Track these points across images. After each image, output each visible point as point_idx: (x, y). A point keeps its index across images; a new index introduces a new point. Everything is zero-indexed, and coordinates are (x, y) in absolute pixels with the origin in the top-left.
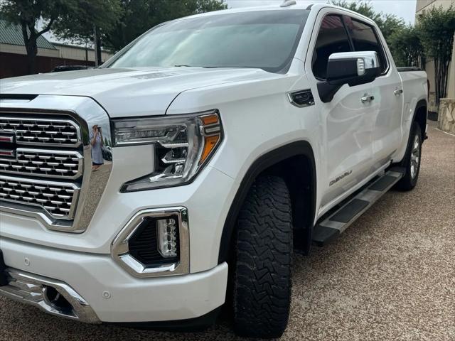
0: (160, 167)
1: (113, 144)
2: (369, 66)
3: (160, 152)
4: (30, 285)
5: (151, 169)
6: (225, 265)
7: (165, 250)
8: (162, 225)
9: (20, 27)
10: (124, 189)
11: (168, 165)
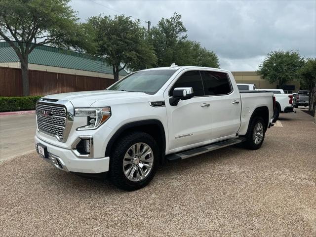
0: (89, 124)
1: (74, 115)
2: (188, 93)
3: (89, 119)
4: (53, 158)
5: (86, 124)
6: (108, 158)
7: (88, 150)
8: (88, 142)
9: (112, 67)
10: (77, 130)
11: (92, 123)
